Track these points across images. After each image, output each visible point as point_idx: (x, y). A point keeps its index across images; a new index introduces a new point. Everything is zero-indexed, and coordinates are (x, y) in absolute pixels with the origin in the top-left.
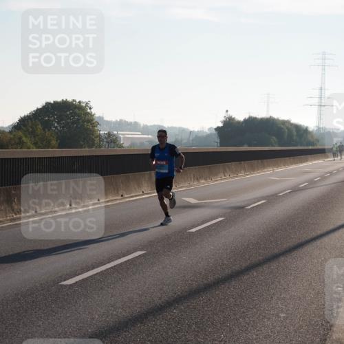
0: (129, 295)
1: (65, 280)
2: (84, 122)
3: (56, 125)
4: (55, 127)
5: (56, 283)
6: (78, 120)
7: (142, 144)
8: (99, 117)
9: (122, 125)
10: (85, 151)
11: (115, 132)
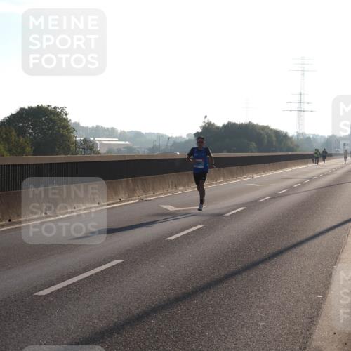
0: (105, 306)
1: (39, 291)
2: (59, 128)
3: (31, 131)
4: (29, 133)
5: (30, 293)
6: (53, 126)
7: (119, 150)
8: (75, 123)
9: (98, 131)
10: (60, 158)
11: (92, 139)
